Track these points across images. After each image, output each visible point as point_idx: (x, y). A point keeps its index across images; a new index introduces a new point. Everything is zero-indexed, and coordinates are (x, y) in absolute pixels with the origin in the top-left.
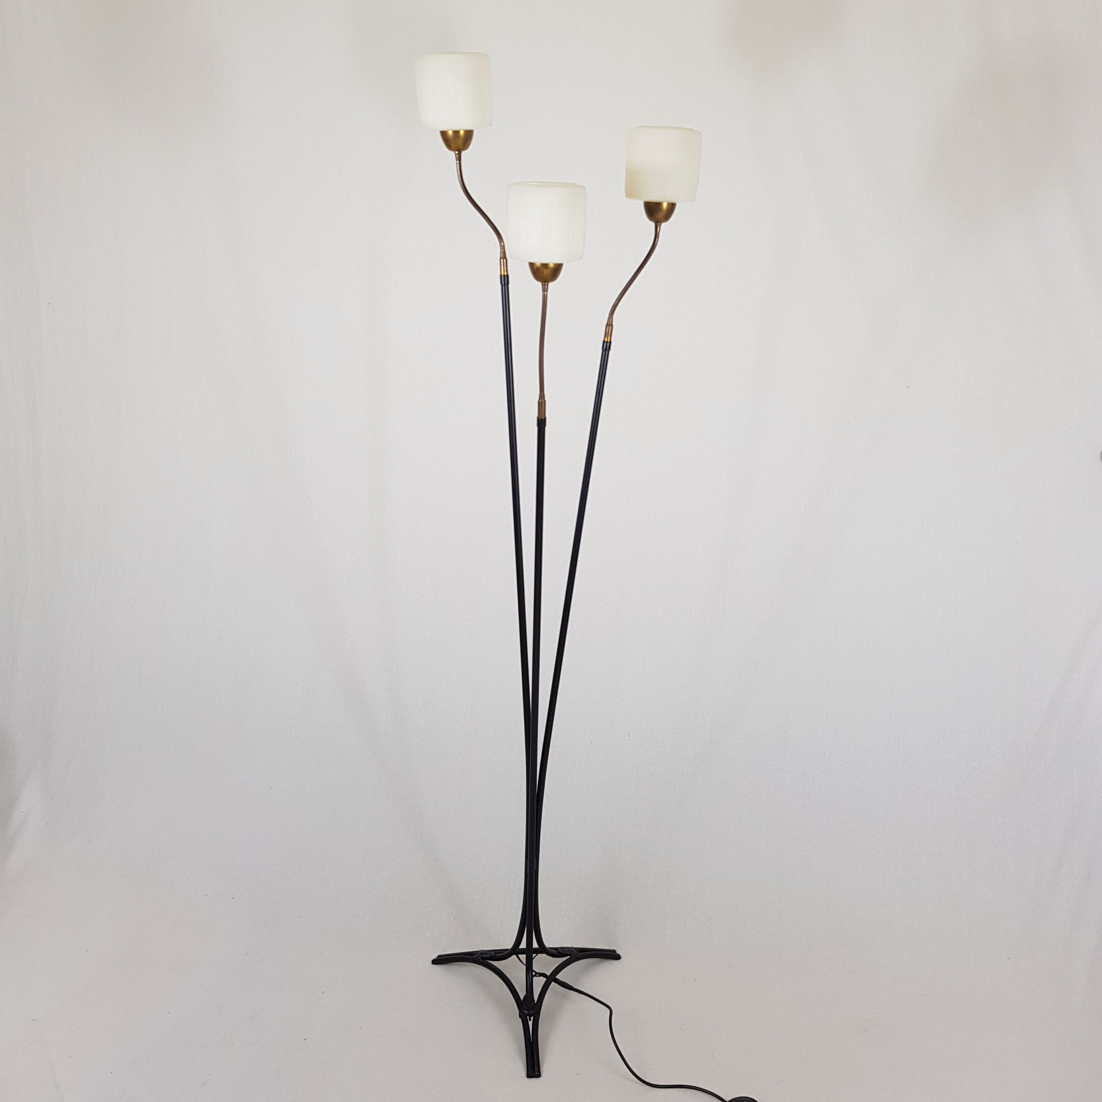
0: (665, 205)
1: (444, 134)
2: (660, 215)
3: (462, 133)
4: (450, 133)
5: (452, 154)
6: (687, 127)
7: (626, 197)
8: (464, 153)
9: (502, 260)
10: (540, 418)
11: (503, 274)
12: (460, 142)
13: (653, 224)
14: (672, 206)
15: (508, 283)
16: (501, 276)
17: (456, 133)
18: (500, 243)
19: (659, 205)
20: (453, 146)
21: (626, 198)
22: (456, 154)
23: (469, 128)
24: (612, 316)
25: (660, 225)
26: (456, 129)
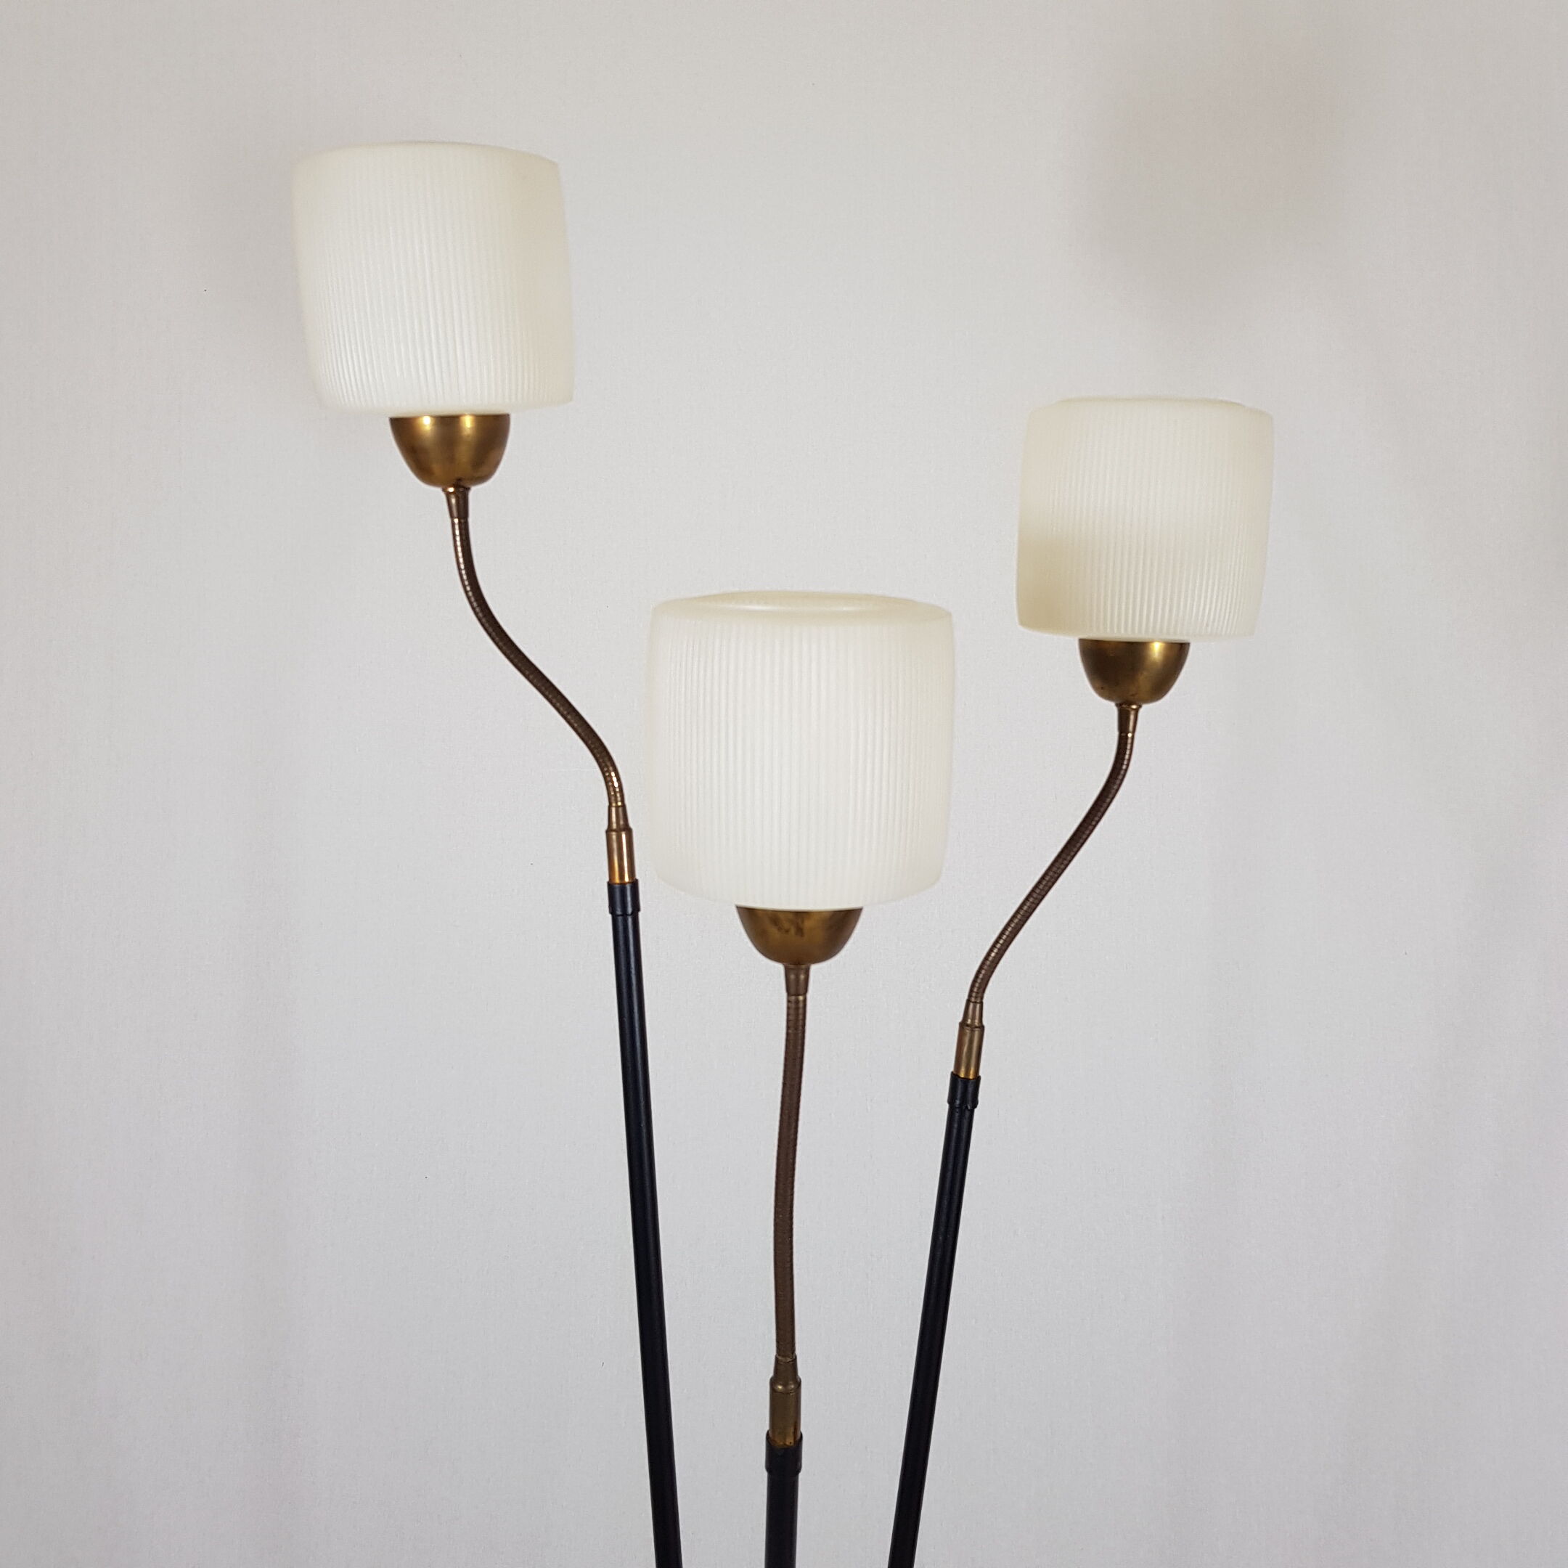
0: (1157, 649)
1: (403, 428)
2: (1144, 680)
3: (468, 423)
4: (427, 423)
5: (435, 498)
6: (1234, 401)
7: (1023, 623)
8: (477, 494)
9: (614, 836)
10: (779, 1442)
11: (617, 880)
12: (464, 455)
13: (1109, 710)
14: (1178, 652)
15: (636, 908)
16: (611, 886)
17: (448, 423)
18: (608, 781)
19: (1133, 651)
20: (436, 468)
21: (1021, 628)
22: (448, 495)
23: (492, 406)
24: (982, 998)
25: (1137, 711)
26: (448, 408)
